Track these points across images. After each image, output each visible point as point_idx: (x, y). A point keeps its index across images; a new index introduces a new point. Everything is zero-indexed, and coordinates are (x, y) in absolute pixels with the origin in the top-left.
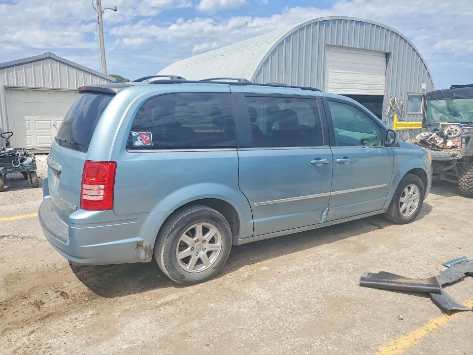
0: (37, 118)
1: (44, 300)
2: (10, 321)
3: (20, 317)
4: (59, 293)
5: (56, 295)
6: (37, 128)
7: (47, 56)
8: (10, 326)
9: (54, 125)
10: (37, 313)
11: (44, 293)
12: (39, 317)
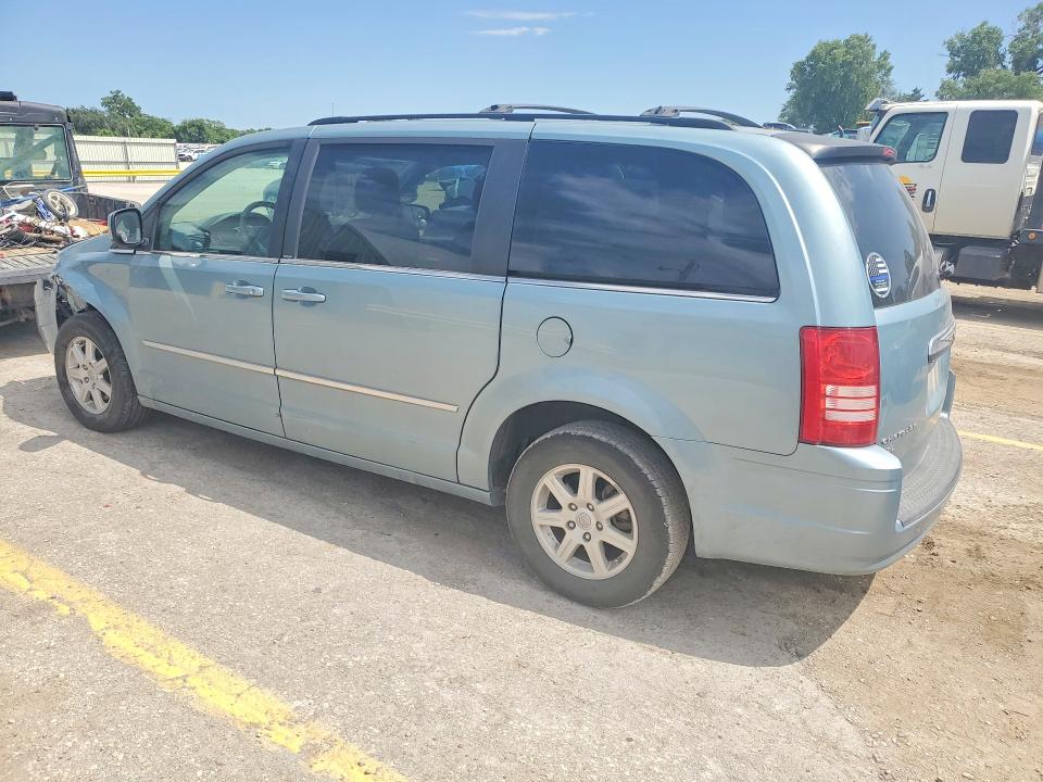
1: (963, 554)
2: (1028, 557)
3: (1013, 554)
4: (935, 550)
5: (940, 551)
8: (1030, 549)
10: (983, 546)
11: (957, 565)
12: (985, 538)
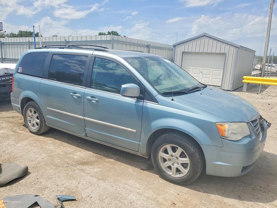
0: (194, 68)
6: (193, 73)
7: (203, 35)
9: (201, 72)
